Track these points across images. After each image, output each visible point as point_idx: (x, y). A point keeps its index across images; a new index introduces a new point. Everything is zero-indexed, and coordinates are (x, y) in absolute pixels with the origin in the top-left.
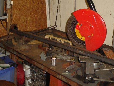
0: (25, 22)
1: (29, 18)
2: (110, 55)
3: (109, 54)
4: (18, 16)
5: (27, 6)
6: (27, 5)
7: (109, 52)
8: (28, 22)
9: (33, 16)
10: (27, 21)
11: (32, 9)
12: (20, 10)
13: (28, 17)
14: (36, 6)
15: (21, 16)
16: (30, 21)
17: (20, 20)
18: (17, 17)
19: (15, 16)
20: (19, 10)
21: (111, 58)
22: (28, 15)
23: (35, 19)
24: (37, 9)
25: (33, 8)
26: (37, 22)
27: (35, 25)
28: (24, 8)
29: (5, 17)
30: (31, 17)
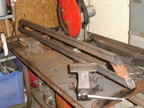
0: (42, 20)
1: (46, 16)
2: (121, 72)
3: (119, 70)
4: (33, 14)
5: (42, 3)
6: (42, 1)
7: (119, 68)
8: (45, 20)
9: (50, 13)
10: (43, 18)
11: (48, 6)
12: (35, 8)
13: (44, 15)
14: (52, 3)
15: (36, 14)
16: (47, 19)
17: (35, 19)
18: (32, 16)
19: (29, 14)
20: (33, 8)
21: (121, 76)
22: (44, 13)
23: (52, 17)
24: (54, 5)
25: (50, 5)
26: (55, 19)
27: (53, 23)
28: (39, 6)
29: (11, 16)
30: (47, 14)
